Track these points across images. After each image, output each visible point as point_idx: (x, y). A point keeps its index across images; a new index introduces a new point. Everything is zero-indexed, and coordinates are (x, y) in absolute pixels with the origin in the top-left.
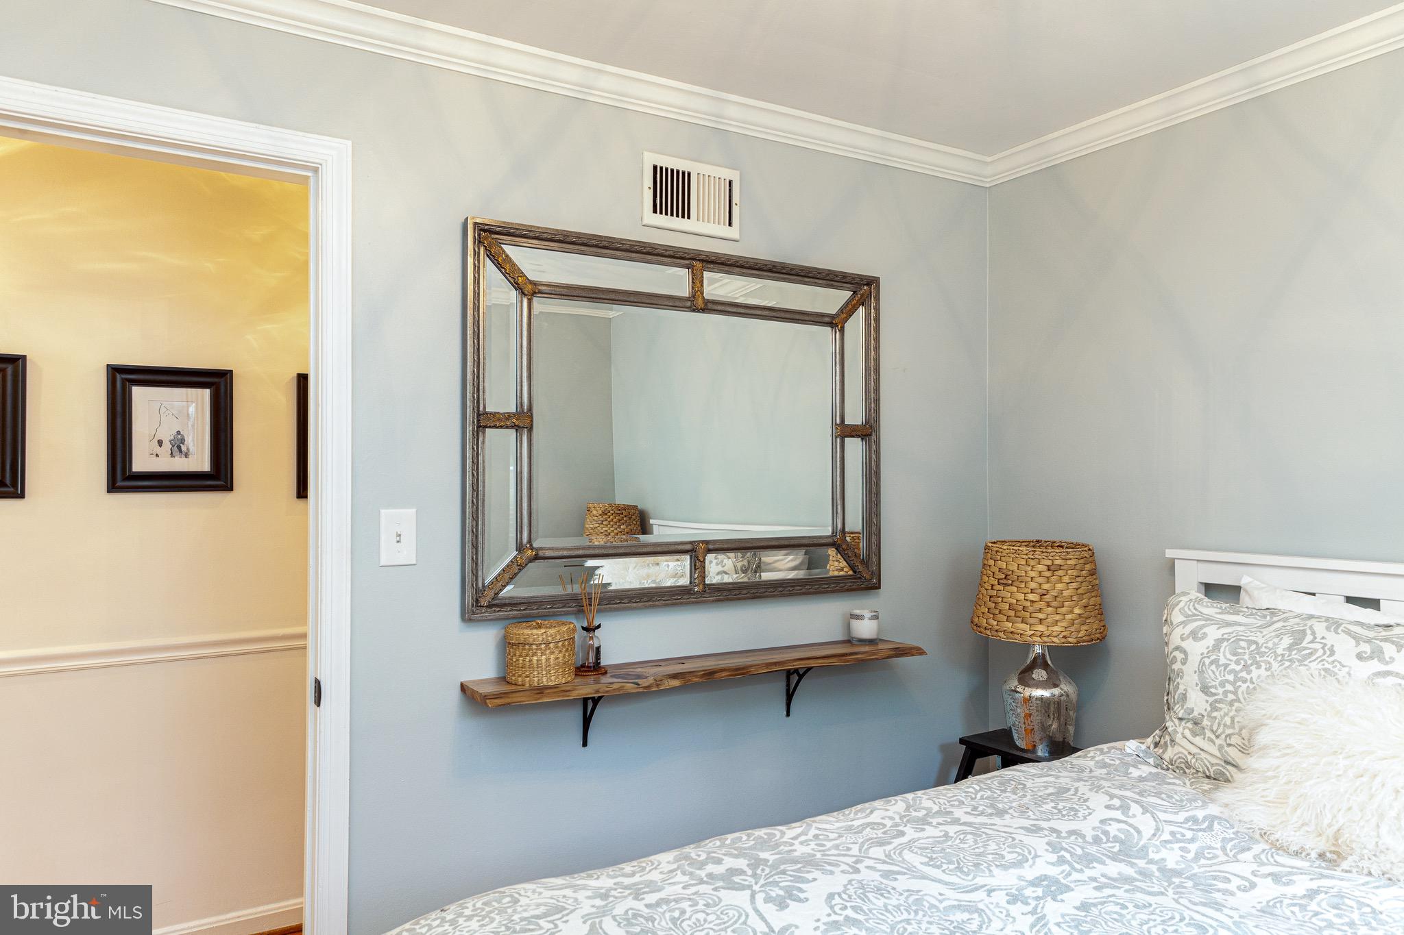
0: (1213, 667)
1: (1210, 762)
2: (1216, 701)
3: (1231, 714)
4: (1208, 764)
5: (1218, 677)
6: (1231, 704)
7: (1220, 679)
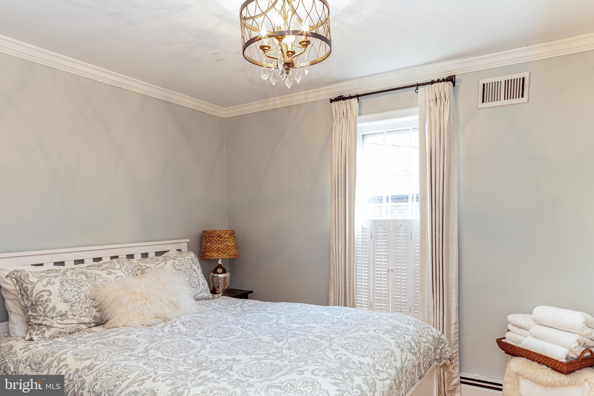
0: (66, 292)
1: (72, 327)
2: (72, 304)
3: (80, 306)
4: (71, 328)
5: (71, 295)
6: (79, 302)
7: (72, 295)
